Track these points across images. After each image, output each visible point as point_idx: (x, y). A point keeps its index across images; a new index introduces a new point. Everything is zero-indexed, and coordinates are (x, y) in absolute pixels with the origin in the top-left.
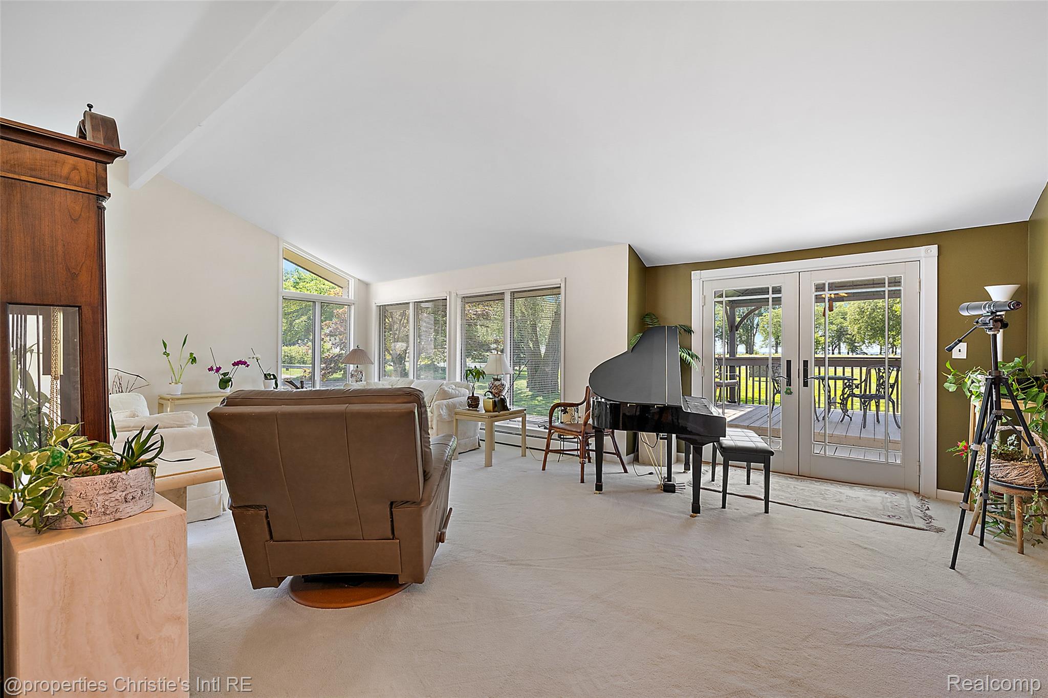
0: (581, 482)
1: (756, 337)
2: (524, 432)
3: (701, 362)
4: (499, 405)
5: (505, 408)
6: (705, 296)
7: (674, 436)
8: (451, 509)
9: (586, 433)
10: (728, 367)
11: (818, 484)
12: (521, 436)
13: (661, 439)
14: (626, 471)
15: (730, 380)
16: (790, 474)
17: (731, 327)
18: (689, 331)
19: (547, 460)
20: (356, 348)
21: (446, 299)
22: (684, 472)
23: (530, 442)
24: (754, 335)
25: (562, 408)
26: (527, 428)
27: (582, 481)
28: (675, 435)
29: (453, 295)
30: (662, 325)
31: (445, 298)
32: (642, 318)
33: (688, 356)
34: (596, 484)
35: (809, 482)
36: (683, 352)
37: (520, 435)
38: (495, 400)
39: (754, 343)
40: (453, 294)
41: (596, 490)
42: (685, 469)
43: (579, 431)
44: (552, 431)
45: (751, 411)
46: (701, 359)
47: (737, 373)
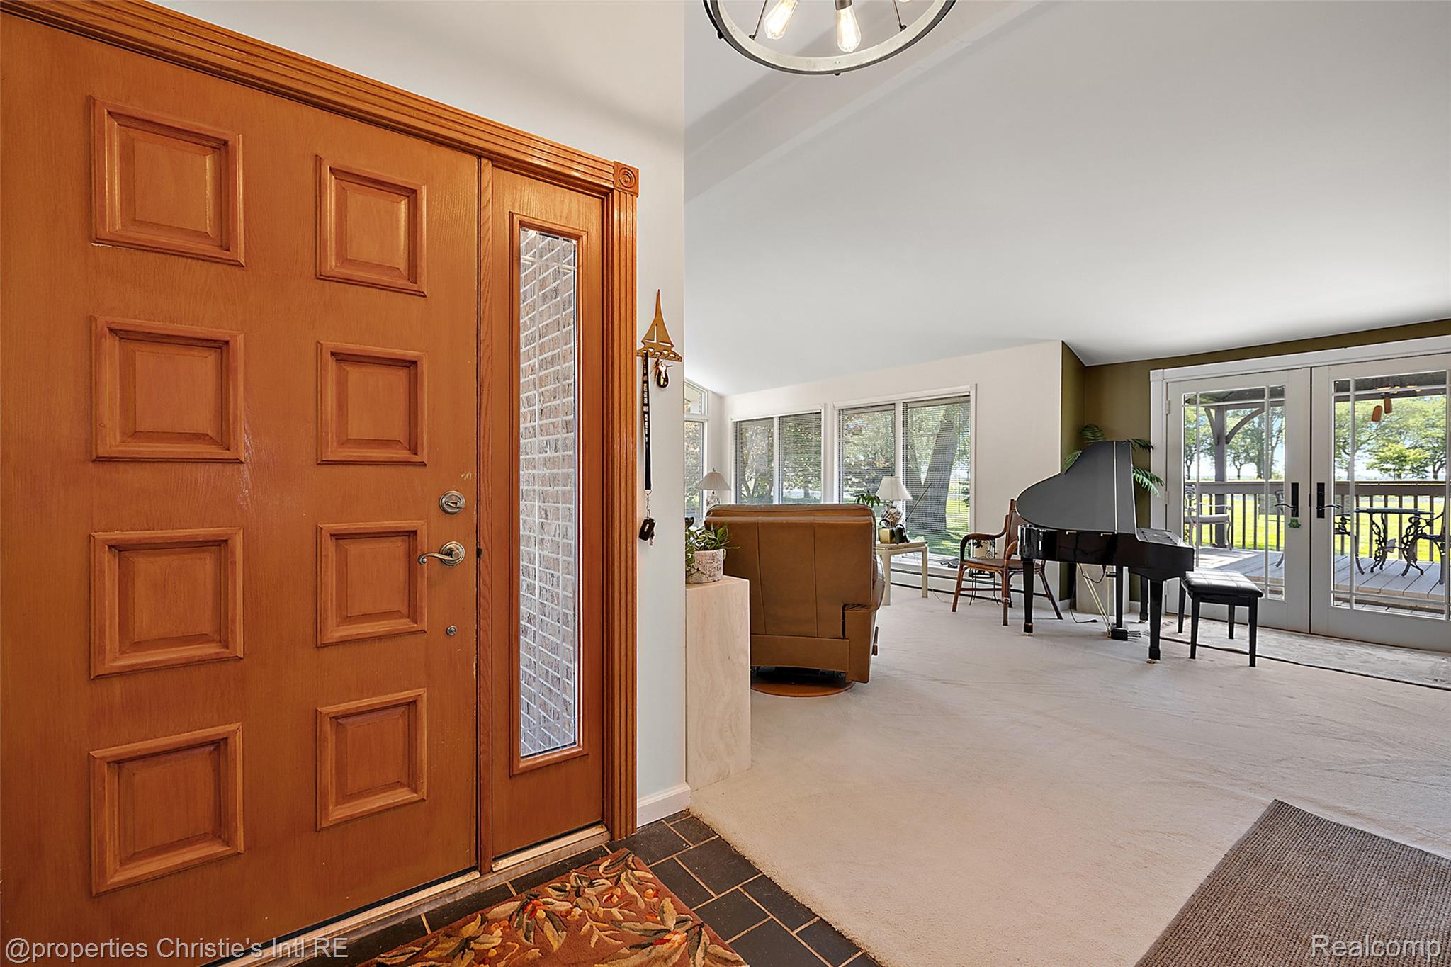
0: (1004, 625)
1: (1275, 451)
2: (925, 572)
3: (1165, 486)
4: (897, 536)
5: (904, 539)
6: (1169, 402)
7: (1125, 569)
8: (877, 628)
9: (1010, 568)
10: (1214, 495)
11: (1339, 644)
12: (921, 576)
13: (1108, 576)
14: (1060, 617)
15: (1216, 514)
16: (1298, 632)
17: (1218, 438)
18: (1147, 447)
19: (958, 602)
20: (712, 471)
21: (820, 413)
22: (1140, 622)
23: (933, 582)
24: (1273, 448)
25: (975, 541)
26: (929, 566)
27: (1005, 623)
28: (1127, 568)
29: (830, 408)
30: (1108, 440)
31: (819, 411)
32: (1080, 431)
33: (1144, 478)
34: (1025, 625)
35: (1323, 641)
36: (1138, 473)
37: (921, 574)
38: (892, 530)
39: (1272, 460)
40: (829, 406)
41: (1025, 631)
42: (1141, 619)
43: (1000, 565)
44: (964, 567)
45: (1250, 558)
46: (1165, 483)
47: (1229, 504)
